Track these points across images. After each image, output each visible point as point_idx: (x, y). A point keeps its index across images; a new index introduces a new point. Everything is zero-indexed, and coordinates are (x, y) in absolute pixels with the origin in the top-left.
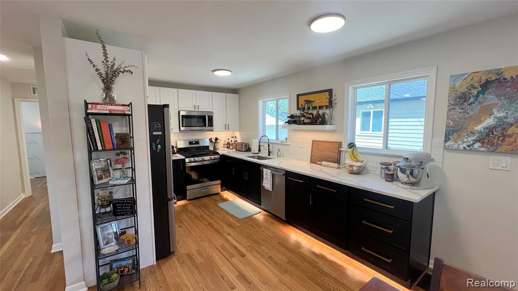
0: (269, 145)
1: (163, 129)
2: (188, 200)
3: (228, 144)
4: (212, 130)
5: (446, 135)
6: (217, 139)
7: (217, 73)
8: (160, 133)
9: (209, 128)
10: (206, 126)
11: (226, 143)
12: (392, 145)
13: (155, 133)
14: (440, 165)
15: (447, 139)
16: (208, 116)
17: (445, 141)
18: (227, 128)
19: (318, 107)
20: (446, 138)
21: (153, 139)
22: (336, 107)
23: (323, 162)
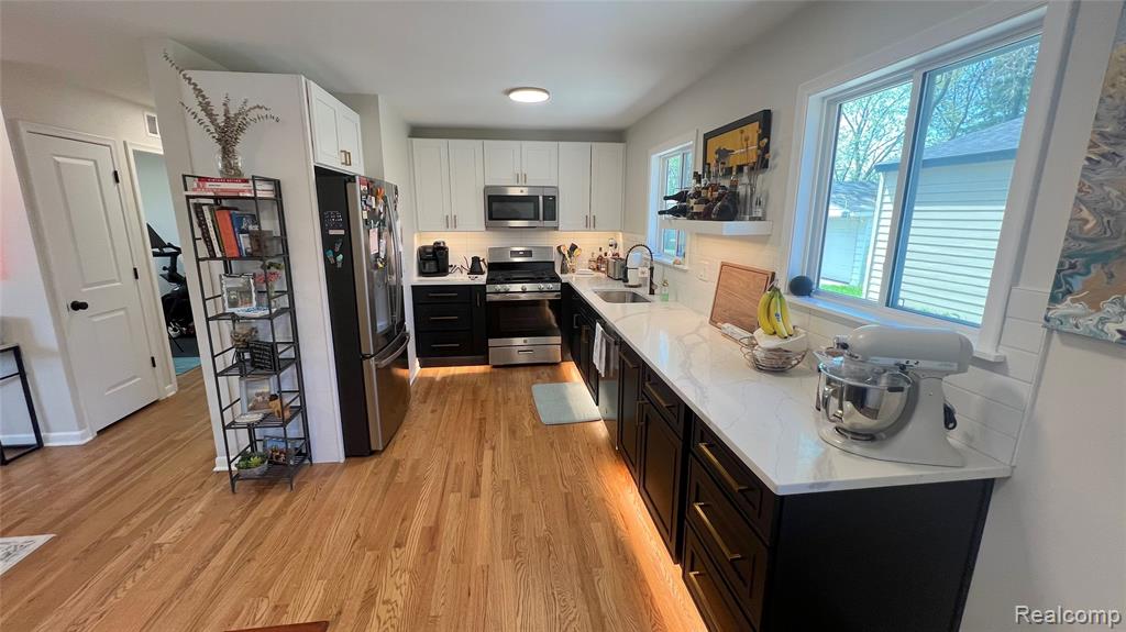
0: (652, 269)
1: (347, 225)
2: (494, 367)
3: (600, 259)
4: (556, 228)
5: (1058, 272)
6: (574, 247)
7: (515, 96)
8: (342, 232)
9: (548, 223)
10: (538, 219)
11: (596, 256)
12: (911, 295)
13: (332, 232)
14: (1025, 391)
15: (1060, 291)
16: (544, 197)
17: (1054, 299)
18: (590, 223)
19: (734, 169)
20: (1057, 285)
21: (328, 242)
22: (776, 166)
23: (726, 325)
